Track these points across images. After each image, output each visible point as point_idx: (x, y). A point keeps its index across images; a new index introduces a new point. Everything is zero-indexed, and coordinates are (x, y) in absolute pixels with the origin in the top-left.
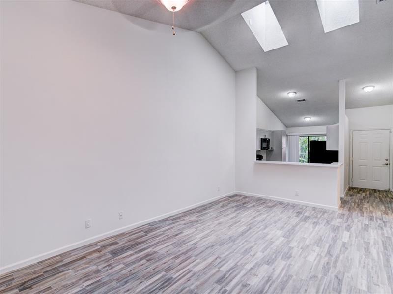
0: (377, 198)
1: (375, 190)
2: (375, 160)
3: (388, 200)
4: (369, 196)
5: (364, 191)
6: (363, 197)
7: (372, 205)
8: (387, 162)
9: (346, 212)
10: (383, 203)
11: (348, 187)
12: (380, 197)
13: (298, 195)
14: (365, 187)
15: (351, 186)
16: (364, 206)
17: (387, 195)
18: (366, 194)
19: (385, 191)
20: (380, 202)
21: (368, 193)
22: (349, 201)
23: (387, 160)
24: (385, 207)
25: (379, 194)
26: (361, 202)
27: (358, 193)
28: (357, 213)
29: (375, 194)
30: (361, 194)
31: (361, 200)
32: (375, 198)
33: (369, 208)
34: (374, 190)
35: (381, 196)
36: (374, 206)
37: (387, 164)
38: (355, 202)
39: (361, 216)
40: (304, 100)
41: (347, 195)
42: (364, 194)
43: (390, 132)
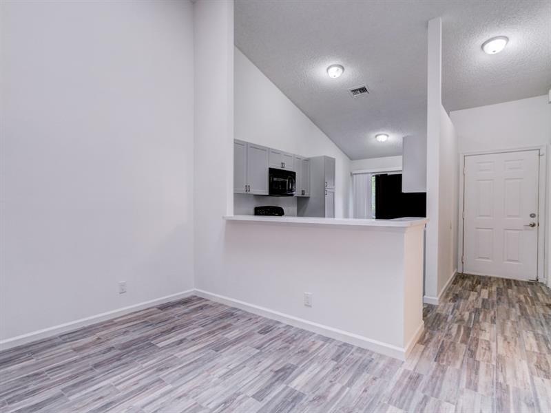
0: (513, 307)
1: (509, 283)
2: (510, 216)
3: (541, 311)
4: (495, 298)
5: (485, 286)
6: (483, 300)
7: (503, 333)
8: (534, 220)
9: (428, 367)
10: (530, 323)
11: (452, 275)
12: (519, 301)
13: (310, 306)
14: (489, 275)
15: (460, 271)
16: (481, 338)
17: (536, 295)
18: (490, 294)
19: (530, 283)
20: (523, 320)
21: (494, 288)
22: (446, 317)
23: (533, 216)
24: (536, 336)
25: (519, 292)
26: (477, 321)
27: (473, 289)
28: (459, 372)
29: (510, 291)
30: (479, 294)
31: (477, 311)
32: (511, 304)
33: (493, 345)
34: (507, 280)
35: (522, 297)
36: (508, 333)
37: (533, 225)
38: (462, 320)
39: (469, 383)
40: (363, 90)
41: (447, 296)
42: (485, 293)
43: (539, 155)
